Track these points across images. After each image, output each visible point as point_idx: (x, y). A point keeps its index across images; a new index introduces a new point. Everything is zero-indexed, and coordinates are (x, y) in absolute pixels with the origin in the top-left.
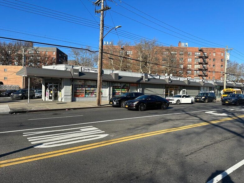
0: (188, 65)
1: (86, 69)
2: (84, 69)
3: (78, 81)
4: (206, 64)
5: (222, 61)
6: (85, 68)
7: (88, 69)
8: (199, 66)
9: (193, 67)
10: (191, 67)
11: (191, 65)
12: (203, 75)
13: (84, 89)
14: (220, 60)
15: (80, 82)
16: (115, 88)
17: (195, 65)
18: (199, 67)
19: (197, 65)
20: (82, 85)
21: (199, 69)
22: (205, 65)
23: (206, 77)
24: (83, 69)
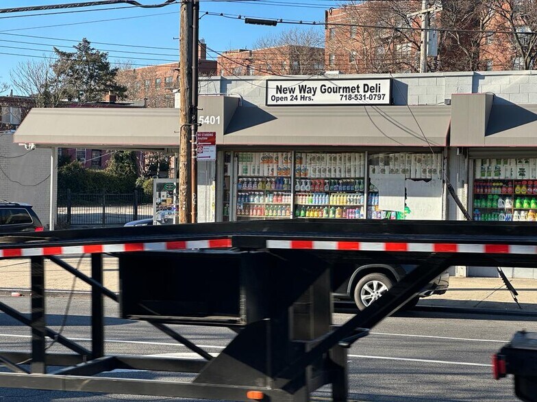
1: (292, 90)
2: (279, 89)
3: (258, 157)
6: (285, 84)
7: (302, 89)
13: (289, 200)
15: (267, 160)
16: (504, 197)
20: (280, 180)
24: (272, 92)
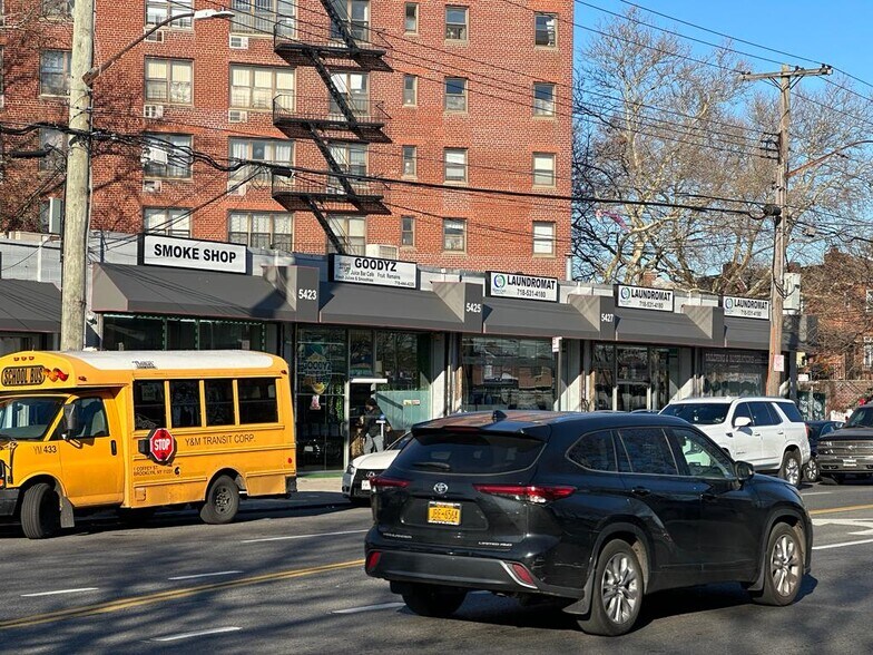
0: (157, 70)
4: (363, 70)
5: (542, 39)
8: (281, 89)
9: (213, 90)
10: (184, 95)
11: (183, 73)
12: (335, 198)
14: (525, 29)
17: (241, 77)
18: (288, 104)
19: (264, 78)
21: (284, 123)
22: (356, 80)
23: (361, 213)
